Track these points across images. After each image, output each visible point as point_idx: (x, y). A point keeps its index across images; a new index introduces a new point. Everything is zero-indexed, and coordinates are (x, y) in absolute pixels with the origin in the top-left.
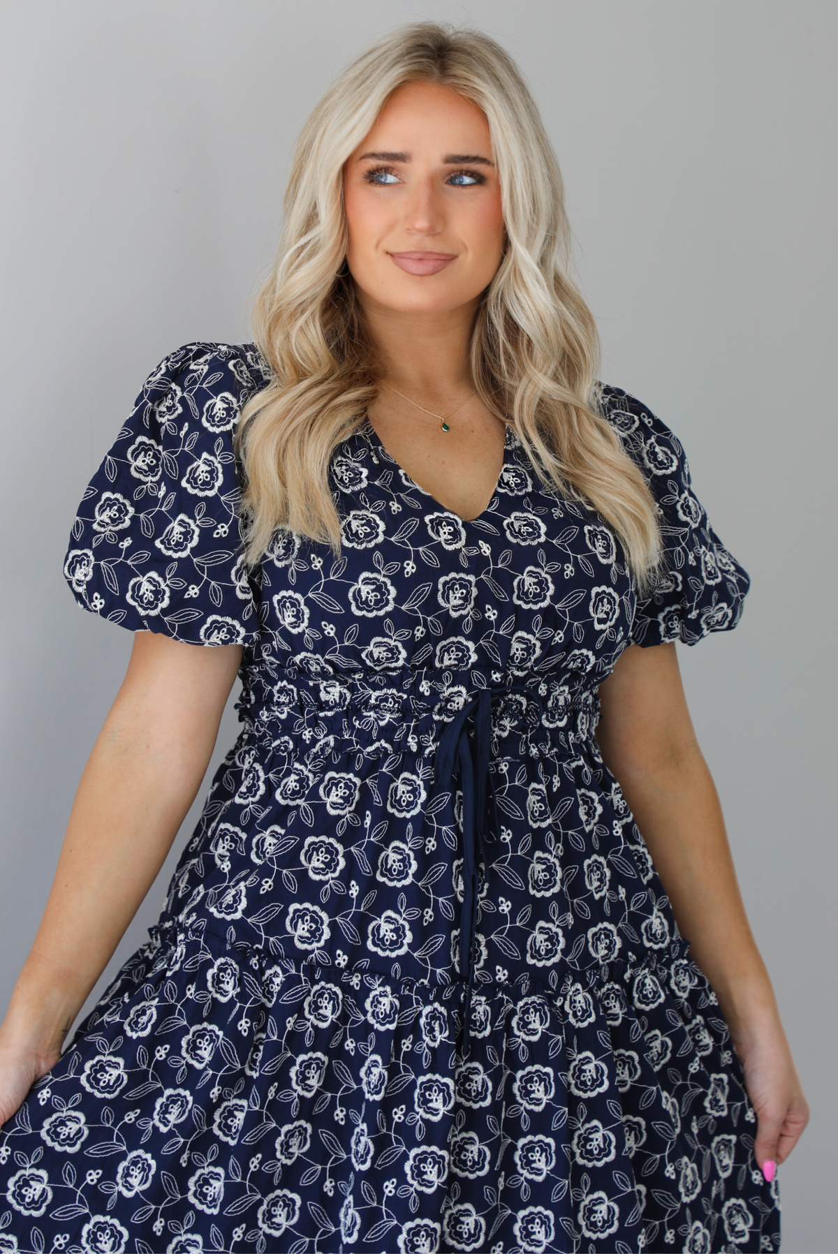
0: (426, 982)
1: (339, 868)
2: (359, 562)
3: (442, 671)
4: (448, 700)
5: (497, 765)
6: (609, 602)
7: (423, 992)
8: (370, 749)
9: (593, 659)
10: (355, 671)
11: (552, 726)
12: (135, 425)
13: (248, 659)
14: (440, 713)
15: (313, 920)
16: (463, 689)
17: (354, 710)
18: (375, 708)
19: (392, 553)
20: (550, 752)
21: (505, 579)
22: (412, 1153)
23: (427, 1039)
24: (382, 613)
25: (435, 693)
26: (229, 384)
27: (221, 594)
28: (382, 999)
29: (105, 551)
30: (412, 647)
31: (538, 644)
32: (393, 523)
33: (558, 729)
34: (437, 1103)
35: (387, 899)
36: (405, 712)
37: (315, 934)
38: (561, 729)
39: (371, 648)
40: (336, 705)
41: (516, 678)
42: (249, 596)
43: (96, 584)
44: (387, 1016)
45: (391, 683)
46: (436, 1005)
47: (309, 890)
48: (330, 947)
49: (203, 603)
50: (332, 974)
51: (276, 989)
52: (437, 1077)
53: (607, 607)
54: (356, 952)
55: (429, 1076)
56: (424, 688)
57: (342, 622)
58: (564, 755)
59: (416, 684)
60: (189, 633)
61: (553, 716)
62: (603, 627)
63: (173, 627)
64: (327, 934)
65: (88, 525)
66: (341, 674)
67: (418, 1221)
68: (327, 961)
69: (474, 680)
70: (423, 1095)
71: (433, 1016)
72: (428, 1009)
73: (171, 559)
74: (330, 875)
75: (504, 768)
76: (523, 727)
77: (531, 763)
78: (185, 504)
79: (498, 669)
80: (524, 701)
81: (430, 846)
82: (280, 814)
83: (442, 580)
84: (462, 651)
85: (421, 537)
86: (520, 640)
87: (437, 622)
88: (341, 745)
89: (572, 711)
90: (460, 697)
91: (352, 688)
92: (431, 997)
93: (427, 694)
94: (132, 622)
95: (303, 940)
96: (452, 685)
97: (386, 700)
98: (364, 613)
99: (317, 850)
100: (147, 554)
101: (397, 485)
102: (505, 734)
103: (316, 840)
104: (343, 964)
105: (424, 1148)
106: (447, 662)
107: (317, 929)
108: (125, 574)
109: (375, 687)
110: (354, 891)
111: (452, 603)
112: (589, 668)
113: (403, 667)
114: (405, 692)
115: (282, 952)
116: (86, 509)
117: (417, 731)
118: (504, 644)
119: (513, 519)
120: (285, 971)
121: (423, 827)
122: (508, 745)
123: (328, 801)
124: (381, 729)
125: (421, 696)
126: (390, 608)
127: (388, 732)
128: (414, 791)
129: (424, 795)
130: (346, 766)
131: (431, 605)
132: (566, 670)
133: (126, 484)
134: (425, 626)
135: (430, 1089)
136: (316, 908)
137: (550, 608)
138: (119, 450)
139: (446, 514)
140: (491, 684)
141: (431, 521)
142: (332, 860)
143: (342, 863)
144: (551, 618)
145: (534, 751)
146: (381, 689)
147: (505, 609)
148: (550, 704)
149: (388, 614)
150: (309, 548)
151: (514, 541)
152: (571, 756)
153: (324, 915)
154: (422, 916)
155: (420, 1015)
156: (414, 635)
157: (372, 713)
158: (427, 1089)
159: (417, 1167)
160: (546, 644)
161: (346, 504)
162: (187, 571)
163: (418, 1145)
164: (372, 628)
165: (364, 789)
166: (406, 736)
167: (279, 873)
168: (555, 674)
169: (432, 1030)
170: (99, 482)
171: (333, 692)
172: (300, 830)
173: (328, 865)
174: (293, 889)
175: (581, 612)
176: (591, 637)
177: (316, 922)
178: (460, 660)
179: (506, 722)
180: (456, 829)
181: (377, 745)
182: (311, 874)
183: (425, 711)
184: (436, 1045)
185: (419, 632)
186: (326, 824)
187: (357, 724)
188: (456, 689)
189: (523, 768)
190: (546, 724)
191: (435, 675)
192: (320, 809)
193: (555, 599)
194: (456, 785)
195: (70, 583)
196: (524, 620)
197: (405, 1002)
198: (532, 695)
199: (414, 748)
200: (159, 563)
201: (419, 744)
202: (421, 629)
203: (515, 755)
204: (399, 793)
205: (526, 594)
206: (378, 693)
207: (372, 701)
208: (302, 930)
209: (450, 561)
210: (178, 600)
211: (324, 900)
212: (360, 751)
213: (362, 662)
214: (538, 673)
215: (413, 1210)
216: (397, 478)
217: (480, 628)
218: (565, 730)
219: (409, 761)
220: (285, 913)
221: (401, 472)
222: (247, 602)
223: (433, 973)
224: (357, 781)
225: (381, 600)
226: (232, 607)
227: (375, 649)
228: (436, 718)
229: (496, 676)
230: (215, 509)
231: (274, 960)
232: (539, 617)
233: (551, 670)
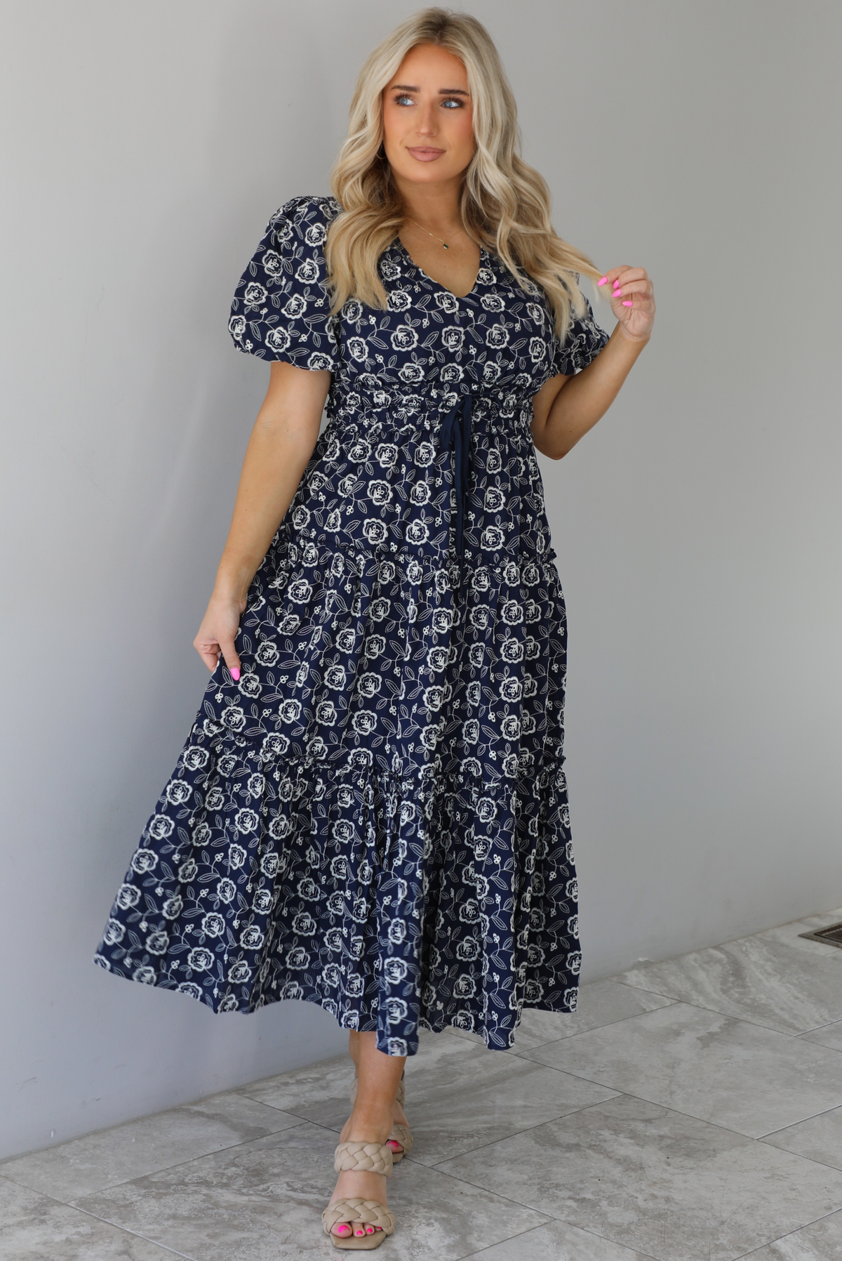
0: (437, 558)
1: (389, 498)
2: (397, 319)
3: (444, 383)
4: (447, 400)
5: (473, 438)
6: (540, 347)
7: (435, 563)
8: (403, 429)
9: (530, 380)
10: (394, 384)
11: (505, 417)
12: (266, 244)
13: (334, 378)
14: (442, 408)
15: (378, 527)
16: (456, 394)
17: (393, 407)
18: (405, 406)
19: (415, 314)
20: (504, 432)
21: (481, 331)
22: (431, 651)
23: (438, 589)
24: (410, 349)
25: (439, 396)
26: (320, 218)
27: (319, 340)
28: (415, 569)
29: (252, 316)
30: (427, 368)
31: (499, 369)
32: (416, 298)
33: (508, 419)
34: (444, 624)
35: (415, 513)
36: (423, 407)
37: (379, 535)
38: (510, 419)
39: (404, 369)
40: (383, 405)
41: (486, 388)
42: (335, 341)
43: (247, 335)
44: (416, 577)
45: (415, 391)
46: (443, 570)
47: (374, 511)
48: (388, 541)
49: (310, 345)
50: (390, 556)
51: (362, 567)
52: (444, 609)
53: (539, 350)
54: (401, 543)
55: (439, 609)
56: (434, 393)
57: (388, 354)
58: (511, 434)
59: (429, 391)
60: (302, 362)
61: (506, 411)
62: (536, 361)
63: (293, 358)
64: (386, 534)
65: (241, 302)
66: (386, 386)
67: (434, 687)
68: (385, 549)
69: (462, 389)
70: (436, 619)
71: (441, 576)
72: (439, 572)
73: (290, 320)
74: (385, 502)
75: (476, 439)
76: (488, 416)
77: (491, 437)
78: (298, 288)
79: (476, 383)
80: (490, 402)
81: (438, 482)
82: (352, 468)
83: (445, 330)
84: (455, 372)
85: (432, 305)
86: (490, 366)
87: (442, 355)
88: (386, 428)
89: (517, 409)
90: (453, 397)
91: (392, 395)
92: (440, 566)
93: (435, 397)
94: (269, 356)
95: (373, 539)
96: (449, 392)
97: (412, 401)
98: (400, 349)
99: (376, 488)
100: (277, 318)
101: (418, 277)
102: (478, 420)
103: (375, 482)
104: (395, 550)
105: (437, 648)
106: (446, 378)
107: (381, 532)
108: (264, 329)
109: (406, 393)
110: (398, 509)
111: (450, 343)
112: (528, 385)
113: (422, 382)
114: (422, 396)
115: (363, 547)
116: (240, 294)
117: (429, 418)
118: (480, 369)
119: (487, 298)
120: (365, 557)
121: (434, 472)
122: (480, 426)
123: (381, 460)
124: (409, 417)
125: (431, 398)
126: (414, 346)
127: (412, 420)
128: (429, 452)
129: (434, 454)
130: (390, 439)
131: (438, 345)
132: (514, 385)
133: (263, 278)
134: (435, 357)
135: (440, 616)
136: (379, 521)
137: (507, 348)
138: (257, 259)
139: (446, 293)
140: (471, 391)
141: (438, 297)
142: (386, 493)
143: (391, 495)
144: (507, 354)
145: (494, 430)
146: (409, 395)
147: (481, 348)
148: (504, 404)
149: (413, 350)
150: (368, 311)
151: (487, 309)
152: (515, 435)
153: (384, 525)
154: (435, 522)
155: (434, 576)
156: (428, 362)
157: (403, 409)
158: (438, 616)
159: (434, 658)
160: (504, 369)
161: (390, 286)
162: (300, 326)
163: (434, 646)
164: (404, 358)
165: (400, 452)
166: (423, 421)
167: (356, 502)
168: (509, 387)
169: (440, 584)
170: (247, 278)
171: (381, 397)
172: (365, 477)
173: (383, 496)
174: (365, 511)
175: (524, 351)
176: (530, 366)
177: (379, 529)
178: (454, 377)
179: (479, 413)
180: (451, 472)
181: (407, 427)
182: (374, 502)
183: (433, 407)
184: (443, 592)
185: (432, 360)
186: (380, 473)
187: (395, 415)
188: (451, 394)
189: (486, 439)
190: (502, 415)
191: (440, 386)
192: (376, 465)
193: (510, 343)
194: (452, 448)
195: (232, 335)
196: (492, 355)
197: (426, 569)
198: (495, 399)
199: (428, 428)
200: (284, 322)
201: (431, 425)
202: (432, 358)
203: (483, 432)
204: (421, 454)
205: (493, 340)
206: (407, 397)
207: (404, 402)
208: (372, 533)
209: (449, 319)
210: (295, 343)
211: (383, 516)
212: (397, 431)
213: (399, 378)
214: (499, 386)
215: (431, 681)
216: (418, 273)
217: (466, 359)
218: (513, 419)
219: (425, 436)
220: (362, 525)
221: (420, 270)
222: (334, 345)
223: (441, 552)
224: (396, 448)
225: (410, 341)
226: (326, 348)
227: (406, 370)
228: (440, 410)
229: (475, 387)
230: (315, 291)
231: (358, 552)
232: (500, 354)
233: (506, 384)
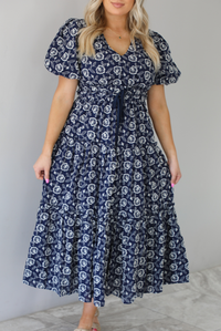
3: (115, 85)
6: (148, 74)
9: (145, 85)
10: (98, 85)
12: (58, 34)
13: (79, 82)
17: (98, 93)
19: (105, 61)
21: (128, 68)
22: (109, 176)
24: (102, 73)
26: (76, 26)
27: (73, 68)
28: (104, 148)
29: (52, 59)
30: (108, 80)
31: (134, 82)
32: (106, 56)
35: (104, 129)
36: (107, 93)
40: (95, 91)
41: (129, 88)
43: (50, 66)
45: (105, 87)
47: (91, 128)
48: (95, 138)
49: (69, 70)
50: (96, 143)
54: (100, 139)
57: (95, 75)
58: (138, 104)
59: (110, 88)
60: (67, 76)
62: (147, 79)
63: (64, 75)
64: (95, 136)
65: (49, 54)
66: (95, 85)
68: (95, 141)
69: (121, 87)
70: (111, 165)
73: (63, 61)
74: (95, 125)
75: (126, 105)
77: (131, 105)
78: (67, 50)
81: (112, 119)
82: (84, 113)
84: (119, 82)
86: (130, 80)
87: (113, 76)
88: (95, 99)
89: (141, 95)
91: (97, 88)
94: (57, 74)
95: (90, 137)
99: (92, 120)
100: (59, 60)
103: (92, 118)
104: (98, 141)
105: (111, 175)
107: (93, 135)
108: (55, 64)
110: (99, 128)
111: (116, 72)
112: (144, 87)
113: (107, 84)
114: (107, 89)
115: (86, 140)
116: (49, 51)
117: (110, 97)
119: (131, 56)
122: (127, 101)
125: (110, 90)
126: (104, 72)
127: (104, 97)
128: (109, 109)
129: (111, 109)
130: (96, 104)
131: (112, 72)
132: (139, 87)
133: (57, 46)
134: (111, 76)
136: (92, 131)
138: (55, 39)
139: (116, 54)
141: (113, 56)
142: (95, 122)
143: (97, 123)
144: (137, 76)
145: (132, 103)
147: (127, 74)
150: (90, 60)
151: (130, 60)
153: (94, 133)
155: (110, 151)
156: (109, 78)
157: (101, 93)
161: (97, 51)
162: (66, 64)
164: (100, 76)
165: (100, 108)
166: (107, 98)
168: (137, 88)
170: (52, 46)
171: (94, 89)
172: (89, 117)
174: (88, 128)
175: (142, 76)
176: (145, 81)
179: (127, 96)
181: (102, 99)
182: (91, 125)
183: (111, 93)
186: (93, 115)
189: (129, 105)
191: (113, 86)
192: (92, 112)
196: (131, 77)
200: (61, 62)
201: (110, 99)
204: (107, 109)
205: (132, 71)
206: (102, 89)
207: (101, 91)
208: (90, 135)
209: (116, 64)
210: (65, 69)
211: (94, 130)
212: (99, 101)
214: (134, 87)
217: (122, 77)
219: (108, 103)
220: (87, 133)
221: (109, 46)
226: (75, 71)
227: (101, 81)
229: (125, 87)
230: (72, 52)
231: (85, 142)
232: (134, 76)
